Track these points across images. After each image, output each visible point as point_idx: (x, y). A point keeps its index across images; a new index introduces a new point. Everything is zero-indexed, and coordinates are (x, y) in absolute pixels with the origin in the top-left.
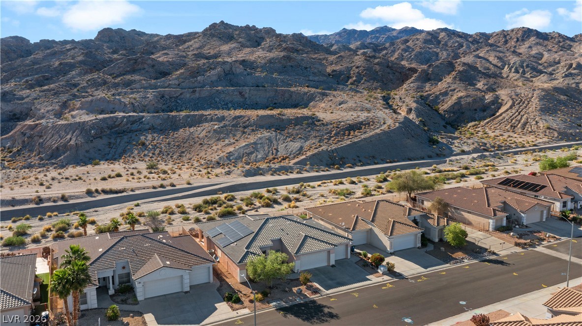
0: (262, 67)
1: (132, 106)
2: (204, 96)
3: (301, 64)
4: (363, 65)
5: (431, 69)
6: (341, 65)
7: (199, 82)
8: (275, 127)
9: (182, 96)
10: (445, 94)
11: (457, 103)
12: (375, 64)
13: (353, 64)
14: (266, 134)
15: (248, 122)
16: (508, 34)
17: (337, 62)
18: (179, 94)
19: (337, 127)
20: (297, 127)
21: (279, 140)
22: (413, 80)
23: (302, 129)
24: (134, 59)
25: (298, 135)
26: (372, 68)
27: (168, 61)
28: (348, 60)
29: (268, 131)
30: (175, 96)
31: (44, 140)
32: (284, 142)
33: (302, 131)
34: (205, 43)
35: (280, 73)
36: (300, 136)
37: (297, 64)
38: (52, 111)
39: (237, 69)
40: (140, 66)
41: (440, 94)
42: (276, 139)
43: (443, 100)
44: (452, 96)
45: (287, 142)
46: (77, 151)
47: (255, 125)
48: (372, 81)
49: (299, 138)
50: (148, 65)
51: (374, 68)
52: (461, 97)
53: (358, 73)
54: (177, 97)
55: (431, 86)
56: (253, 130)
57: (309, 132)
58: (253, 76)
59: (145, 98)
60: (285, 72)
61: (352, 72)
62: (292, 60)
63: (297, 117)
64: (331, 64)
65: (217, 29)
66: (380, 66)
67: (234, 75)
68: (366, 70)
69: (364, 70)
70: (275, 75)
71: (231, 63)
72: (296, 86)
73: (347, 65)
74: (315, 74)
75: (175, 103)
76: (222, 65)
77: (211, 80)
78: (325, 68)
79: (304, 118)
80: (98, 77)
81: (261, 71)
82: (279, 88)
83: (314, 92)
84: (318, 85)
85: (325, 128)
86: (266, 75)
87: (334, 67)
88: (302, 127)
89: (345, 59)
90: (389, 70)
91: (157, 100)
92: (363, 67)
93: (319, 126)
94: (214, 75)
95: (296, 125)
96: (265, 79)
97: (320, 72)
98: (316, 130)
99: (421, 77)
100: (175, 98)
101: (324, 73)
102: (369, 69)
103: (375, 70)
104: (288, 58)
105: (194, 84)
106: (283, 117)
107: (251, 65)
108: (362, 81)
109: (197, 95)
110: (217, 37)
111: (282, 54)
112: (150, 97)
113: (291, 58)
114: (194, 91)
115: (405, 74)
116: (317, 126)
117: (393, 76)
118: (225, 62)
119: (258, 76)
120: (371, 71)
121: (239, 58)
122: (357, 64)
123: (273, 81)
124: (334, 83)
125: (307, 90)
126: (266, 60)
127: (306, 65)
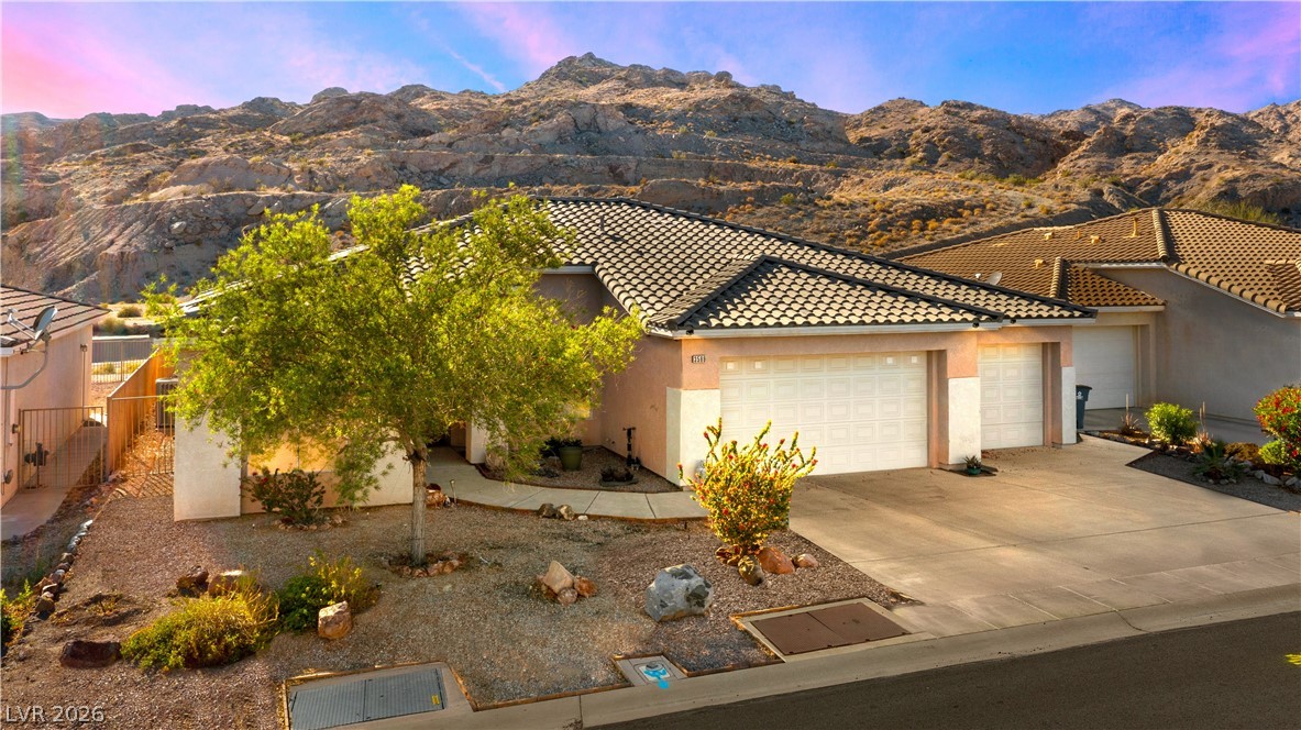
0: (674, 118)
1: (308, 176)
2: (513, 172)
3: (779, 115)
4: (941, 124)
5: (1131, 127)
6: (884, 128)
7: (507, 143)
9: (456, 170)
10: (1184, 175)
11: (1225, 193)
12: (975, 122)
13: (912, 126)
16: (1289, 112)
17: (872, 121)
18: (447, 164)
19: (883, 211)
20: (760, 212)
22: (1085, 151)
23: (776, 214)
26: (965, 130)
27: (438, 110)
28: (901, 116)
30: (436, 168)
31: (45, 249)
33: (775, 219)
34: (543, 92)
35: (722, 133)
37: (767, 115)
38: (105, 193)
39: (609, 121)
40: (364, 116)
41: (1171, 177)
43: (1181, 191)
44: (1205, 180)
46: (118, 273)
48: (967, 161)
50: (386, 113)
51: (971, 132)
52: (1236, 180)
53: (928, 141)
54: (441, 172)
55: (1137, 164)
57: (800, 221)
58: (650, 134)
59: (349, 160)
60: (736, 129)
61: (911, 142)
62: (753, 105)
63: (763, 186)
64: (857, 127)
65: (577, 67)
66: (988, 125)
67: (599, 132)
68: (949, 134)
69: (946, 135)
70: (708, 135)
71: (594, 106)
72: (765, 159)
73: (898, 127)
74: (814, 136)
75: (432, 185)
76: (570, 109)
77: (538, 140)
78: (841, 124)
79: (783, 191)
80: (257, 139)
81: (672, 127)
82: (717, 161)
83: (813, 171)
84: (824, 161)
85: (847, 213)
86: (685, 133)
87: (864, 132)
88: (777, 209)
89: (893, 114)
90: (1012, 135)
91: (380, 169)
92: (941, 128)
93: (829, 208)
94: (546, 130)
95: (759, 207)
96: (682, 143)
97: (830, 132)
98: (821, 218)
99: (1106, 144)
100: (435, 172)
101: (839, 136)
102: (958, 132)
103: (975, 135)
104: (742, 100)
105: (492, 147)
106: (721, 188)
107: (646, 114)
108: (941, 160)
109: (496, 169)
110: (574, 79)
111: (729, 92)
112: (363, 159)
113: (752, 101)
114: (488, 160)
115: (1058, 145)
116: (824, 208)
117: (1026, 149)
118: (580, 103)
119: (664, 135)
120: (963, 138)
121: (619, 100)
122: (926, 123)
123: (702, 148)
124: (867, 156)
125: (791, 166)
126: (686, 105)
127: (791, 117)
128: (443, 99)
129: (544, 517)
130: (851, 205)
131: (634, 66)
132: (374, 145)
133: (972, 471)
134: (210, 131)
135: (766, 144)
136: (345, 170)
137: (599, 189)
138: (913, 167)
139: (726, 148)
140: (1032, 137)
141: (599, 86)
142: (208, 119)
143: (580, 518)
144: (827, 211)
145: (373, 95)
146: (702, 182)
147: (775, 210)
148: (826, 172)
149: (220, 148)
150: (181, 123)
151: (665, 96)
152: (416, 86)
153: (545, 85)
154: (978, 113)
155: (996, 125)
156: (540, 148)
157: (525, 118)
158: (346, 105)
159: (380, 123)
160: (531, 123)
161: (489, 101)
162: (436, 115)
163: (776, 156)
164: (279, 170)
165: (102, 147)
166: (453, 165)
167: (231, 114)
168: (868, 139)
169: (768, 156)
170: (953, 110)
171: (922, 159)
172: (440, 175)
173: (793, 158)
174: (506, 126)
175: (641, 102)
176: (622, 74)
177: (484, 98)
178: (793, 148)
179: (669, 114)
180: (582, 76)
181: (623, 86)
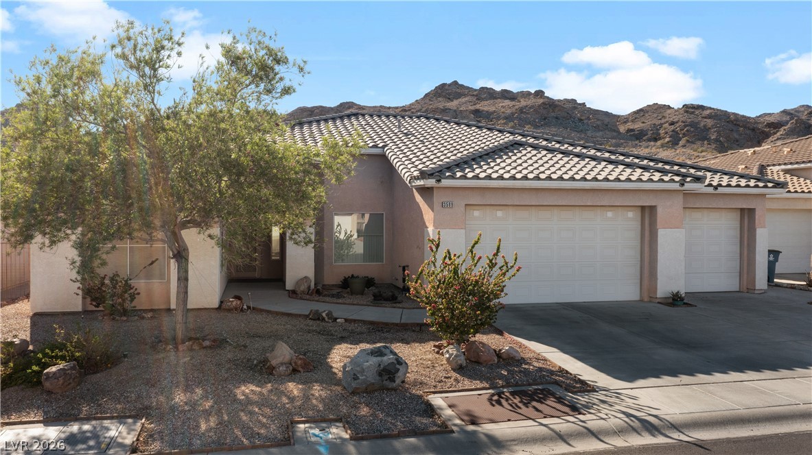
0: (506, 118)
3: (574, 115)
4: (682, 119)
6: (643, 123)
12: (705, 118)
13: (663, 121)
17: (636, 118)
22: (781, 135)
26: (698, 123)
28: (656, 115)
35: (536, 127)
37: (566, 114)
48: (699, 143)
51: (702, 124)
53: (673, 131)
60: (545, 124)
61: (662, 132)
62: (557, 110)
64: (625, 122)
65: (447, 90)
66: (714, 119)
68: (687, 126)
69: (685, 126)
70: (527, 128)
71: (455, 111)
73: (653, 122)
74: (596, 128)
76: (440, 113)
78: (615, 120)
81: (504, 123)
84: (603, 143)
86: (513, 127)
87: (630, 126)
89: (650, 113)
90: (730, 126)
92: (682, 122)
97: (607, 125)
99: (797, 130)
101: (613, 128)
102: (693, 125)
103: (705, 126)
104: (550, 106)
107: (488, 116)
108: (681, 143)
110: (445, 97)
111: (541, 101)
113: (557, 107)
115: (763, 132)
117: (741, 135)
118: (446, 109)
120: (696, 128)
121: (472, 108)
122: (671, 119)
124: (632, 141)
126: (514, 110)
127: (581, 115)
129: (311, 319)
131: (482, 88)
133: (676, 303)
135: (565, 133)
138: (662, 146)
140: (745, 127)
141: (460, 100)
143: (338, 320)
145: (321, 107)
151: (501, 105)
152: (349, 103)
153: (427, 101)
154: (708, 112)
155: (720, 119)
168: (632, 130)
170: (690, 110)
171: (668, 142)
175: (486, 109)
176: (475, 93)
178: (583, 136)
179: (503, 115)
180: (449, 94)
181: (474, 100)
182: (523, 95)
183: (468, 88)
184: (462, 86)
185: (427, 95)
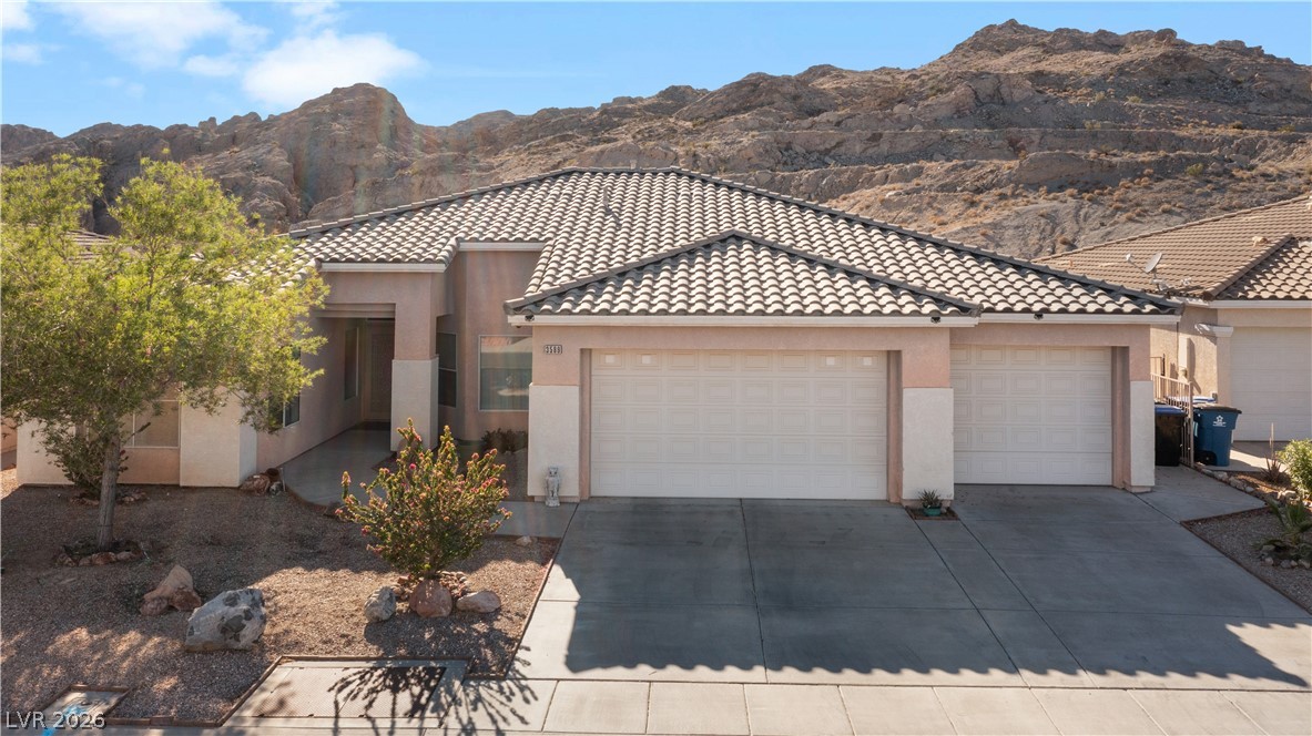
0: (1091, 84)
1: (692, 159)
2: (903, 150)
3: (1225, 73)
7: (899, 120)
8: (1080, 185)
9: (843, 149)
14: (1044, 204)
15: (991, 177)
18: (833, 144)
20: (1158, 186)
21: (1085, 220)
23: (1178, 188)
24: (751, 84)
25: (1160, 204)
27: (836, 88)
29: (1051, 196)
30: (822, 148)
32: (1102, 224)
33: (1175, 193)
35: (1148, 98)
36: (1166, 206)
39: (1015, 91)
40: (762, 98)
42: (1077, 215)
45: (1116, 223)
47: (1011, 182)
49: (1164, 212)
50: (783, 95)
54: (827, 152)
56: (1003, 197)
57: (1208, 195)
58: (1061, 103)
59: (733, 143)
60: (1166, 93)
62: (1190, 65)
63: (1166, 156)
65: (995, 36)
67: (1004, 104)
70: (1131, 100)
71: (997, 76)
72: (1200, 125)
74: (1268, 97)
75: (816, 165)
76: (971, 80)
77: (934, 115)
79: (1190, 161)
80: (662, 126)
81: (1088, 95)
82: (1138, 130)
83: (1260, 137)
84: (1278, 125)
85: (1272, 185)
86: (1102, 100)
88: (1180, 183)
91: (761, 150)
93: (1248, 179)
94: (942, 104)
95: (1159, 180)
96: (1099, 111)
97: (1289, 91)
98: (1235, 191)
100: (820, 152)
101: (1302, 96)
105: (882, 123)
106: (1115, 160)
107: (1060, 82)
109: (885, 147)
110: (991, 49)
111: (1166, 48)
112: (745, 140)
113: (1189, 59)
114: (876, 138)
116: (1242, 180)
118: (982, 73)
119: (1077, 104)
121: (1029, 68)
123: (1123, 116)
125: (1231, 132)
126: (1107, 69)
127: (1238, 75)
128: (843, 77)
130: (1279, 176)
131: (1060, 30)
132: (762, 127)
134: (626, 120)
135: (1204, 108)
136: (728, 152)
137: (973, 165)
139: (1152, 115)
141: (1013, 54)
142: (626, 108)
144: (1246, 184)
146: (1092, 153)
147: (1178, 183)
148: (1276, 138)
149: (629, 136)
150: (602, 114)
151: (1086, 60)
152: (823, 66)
153: (959, 57)
156: (936, 123)
157: (921, 93)
158: (745, 89)
159: (776, 105)
160: (927, 97)
161: (893, 77)
162: (834, 94)
163: (1215, 121)
164: (666, 154)
165: (537, 138)
166: (839, 144)
167: (646, 103)
169: (1205, 122)
172: (826, 154)
173: (1237, 122)
174: (900, 102)
175: (1055, 69)
176: (1044, 40)
177: (889, 74)
178: (1239, 111)
179: (1086, 80)
180: (999, 44)
181: (1039, 53)
182: (1136, 38)
183: (1035, 31)
184: (1024, 28)
185: (958, 47)
